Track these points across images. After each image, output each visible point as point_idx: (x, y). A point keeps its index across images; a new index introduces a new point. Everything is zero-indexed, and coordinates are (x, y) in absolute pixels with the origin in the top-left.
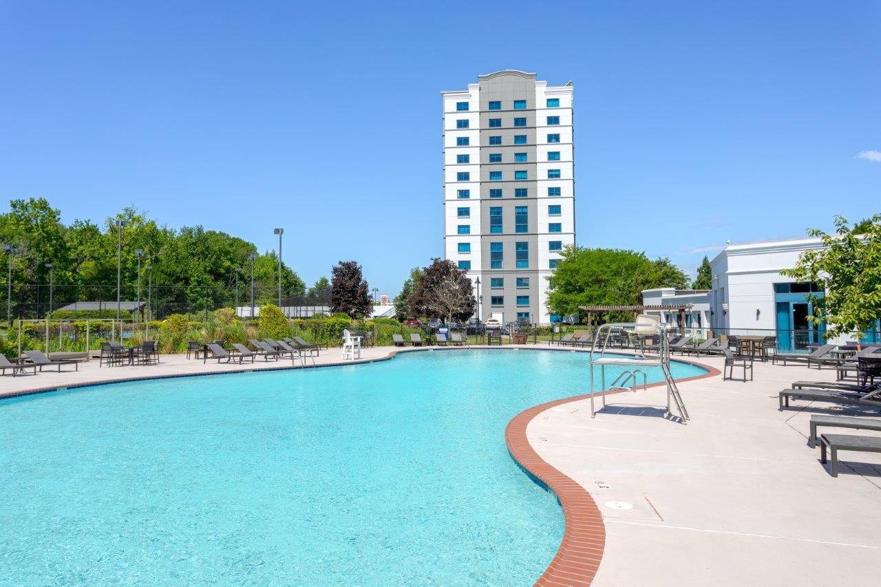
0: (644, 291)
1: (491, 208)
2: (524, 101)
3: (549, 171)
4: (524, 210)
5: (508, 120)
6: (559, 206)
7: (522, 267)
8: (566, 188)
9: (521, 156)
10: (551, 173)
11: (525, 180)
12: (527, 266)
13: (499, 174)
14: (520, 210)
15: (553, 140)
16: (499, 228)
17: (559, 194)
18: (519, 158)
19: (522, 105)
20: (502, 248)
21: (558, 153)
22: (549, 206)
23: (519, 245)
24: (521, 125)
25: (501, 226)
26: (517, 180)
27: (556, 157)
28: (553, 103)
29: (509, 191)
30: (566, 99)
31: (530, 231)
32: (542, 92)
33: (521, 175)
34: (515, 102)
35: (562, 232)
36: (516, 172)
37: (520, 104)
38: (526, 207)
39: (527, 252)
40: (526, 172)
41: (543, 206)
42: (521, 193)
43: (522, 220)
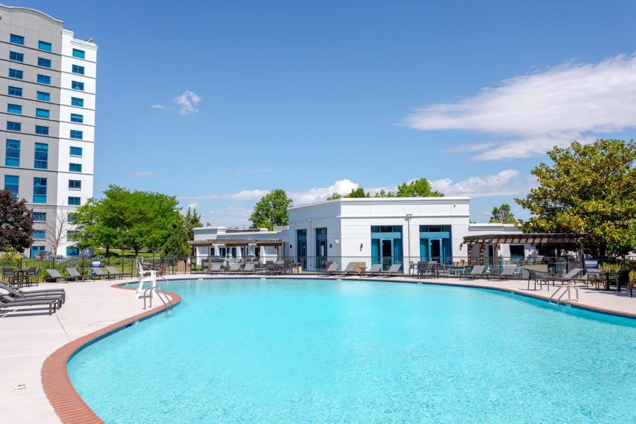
0: (195, 229)
1: (8, 140)
2: (50, 44)
3: (72, 115)
4: (45, 147)
5: (31, 57)
6: (81, 149)
7: (39, 202)
8: (89, 133)
9: (43, 96)
10: (73, 117)
11: (47, 118)
12: (45, 201)
13: (19, 108)
14: (40, 147)
15: (77, 87)
16: (15, 161)
17: (81, 138)
18: (42, 96)
19: (48, 47)
20: (18, 182)
21: (82, 100)
22: (71, 147)
23: (36, 180)
24: (46, 66)
25: (18, 160)
26: (38, 117)
27: (79, 103)
28: (78, 53)
29: (29, 126)
30: (91, 53)
31: (49, 168)
32: (68, 42)
33: (42, 113)
34: (40, 42)
35: (83, 172)
36: (38, 109)
37: (45, 45)
38: (47, 145)
39: (45, 188)
40: (48, 111)
41: (65, 145)
42: (42, 130)
43: (42, 158)
